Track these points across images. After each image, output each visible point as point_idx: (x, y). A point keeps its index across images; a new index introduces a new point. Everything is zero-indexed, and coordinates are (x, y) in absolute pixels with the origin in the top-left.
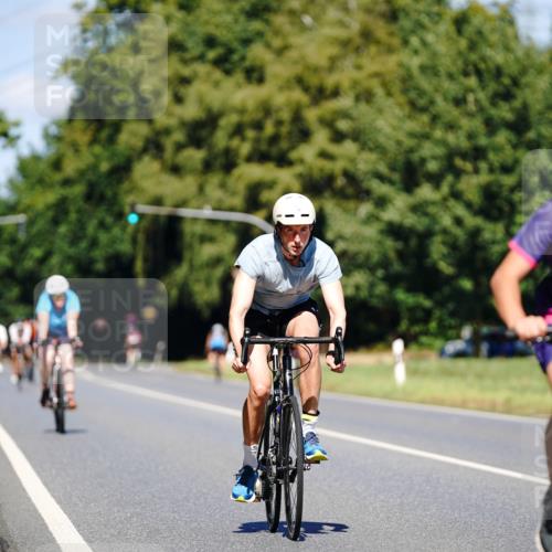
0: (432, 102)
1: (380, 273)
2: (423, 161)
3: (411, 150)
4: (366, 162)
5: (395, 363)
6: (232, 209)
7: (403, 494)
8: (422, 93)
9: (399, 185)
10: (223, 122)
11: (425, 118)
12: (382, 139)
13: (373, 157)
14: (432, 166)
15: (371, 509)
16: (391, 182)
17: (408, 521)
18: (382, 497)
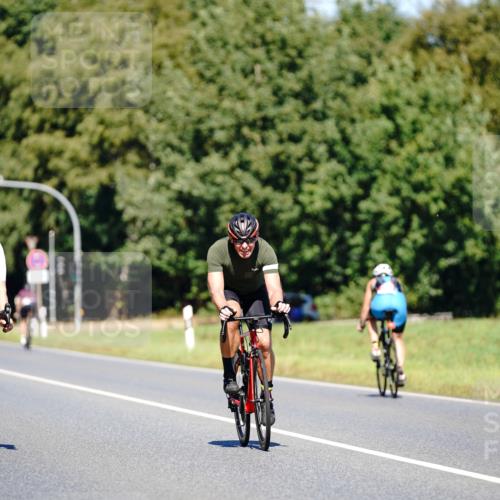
0: (219, 73)
1: (169, 239)
2: (211, 130)
3: (200, 121)
4: (156, 131)
5: (186, 329)
6: (25, 180)
7: (193, 456)
8: (210, 65)
9: (188, 155)
10: (14, 94)
11: (213, 89)
12: (171, 110)
13: (163, 126)
14: (220, 136)
15: (162, 470)
16: (181, 152)
17: (198, 482)
18: (172, 460)
